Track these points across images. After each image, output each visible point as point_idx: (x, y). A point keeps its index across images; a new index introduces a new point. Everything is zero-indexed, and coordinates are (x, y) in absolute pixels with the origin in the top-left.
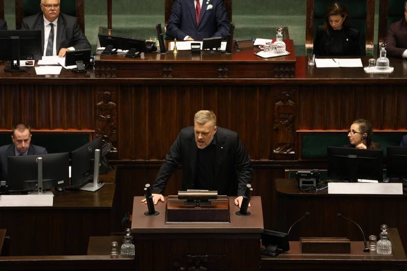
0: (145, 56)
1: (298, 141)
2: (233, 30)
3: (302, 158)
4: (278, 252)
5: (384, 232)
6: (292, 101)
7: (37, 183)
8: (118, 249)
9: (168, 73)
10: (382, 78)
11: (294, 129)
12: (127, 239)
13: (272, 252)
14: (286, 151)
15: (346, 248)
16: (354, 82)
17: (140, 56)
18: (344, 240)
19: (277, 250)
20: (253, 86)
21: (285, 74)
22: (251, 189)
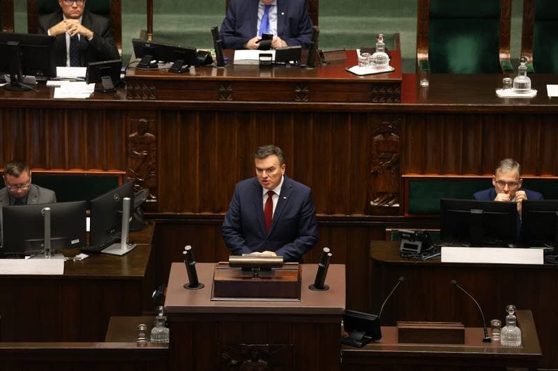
0: (196, 71)
1: (404, 190)
2: (317, 37)
3: (409, 214)
4: (365, 342)
5: (511, 315)
6: (396, 134)
7: (43, 242)
8: (148, 334)
9: (226, 95)
10: (521, 104)
11: (399, 173)
12: (160, 320)
13: (358, 341)
14: (387, 203)
15: (459, 337)
16: (480, 110)
17: (189, 71)
18: (457, 326)
19: (363, 338)
20: (343, 114)
21: (386, 97)
22: (330, 255)
